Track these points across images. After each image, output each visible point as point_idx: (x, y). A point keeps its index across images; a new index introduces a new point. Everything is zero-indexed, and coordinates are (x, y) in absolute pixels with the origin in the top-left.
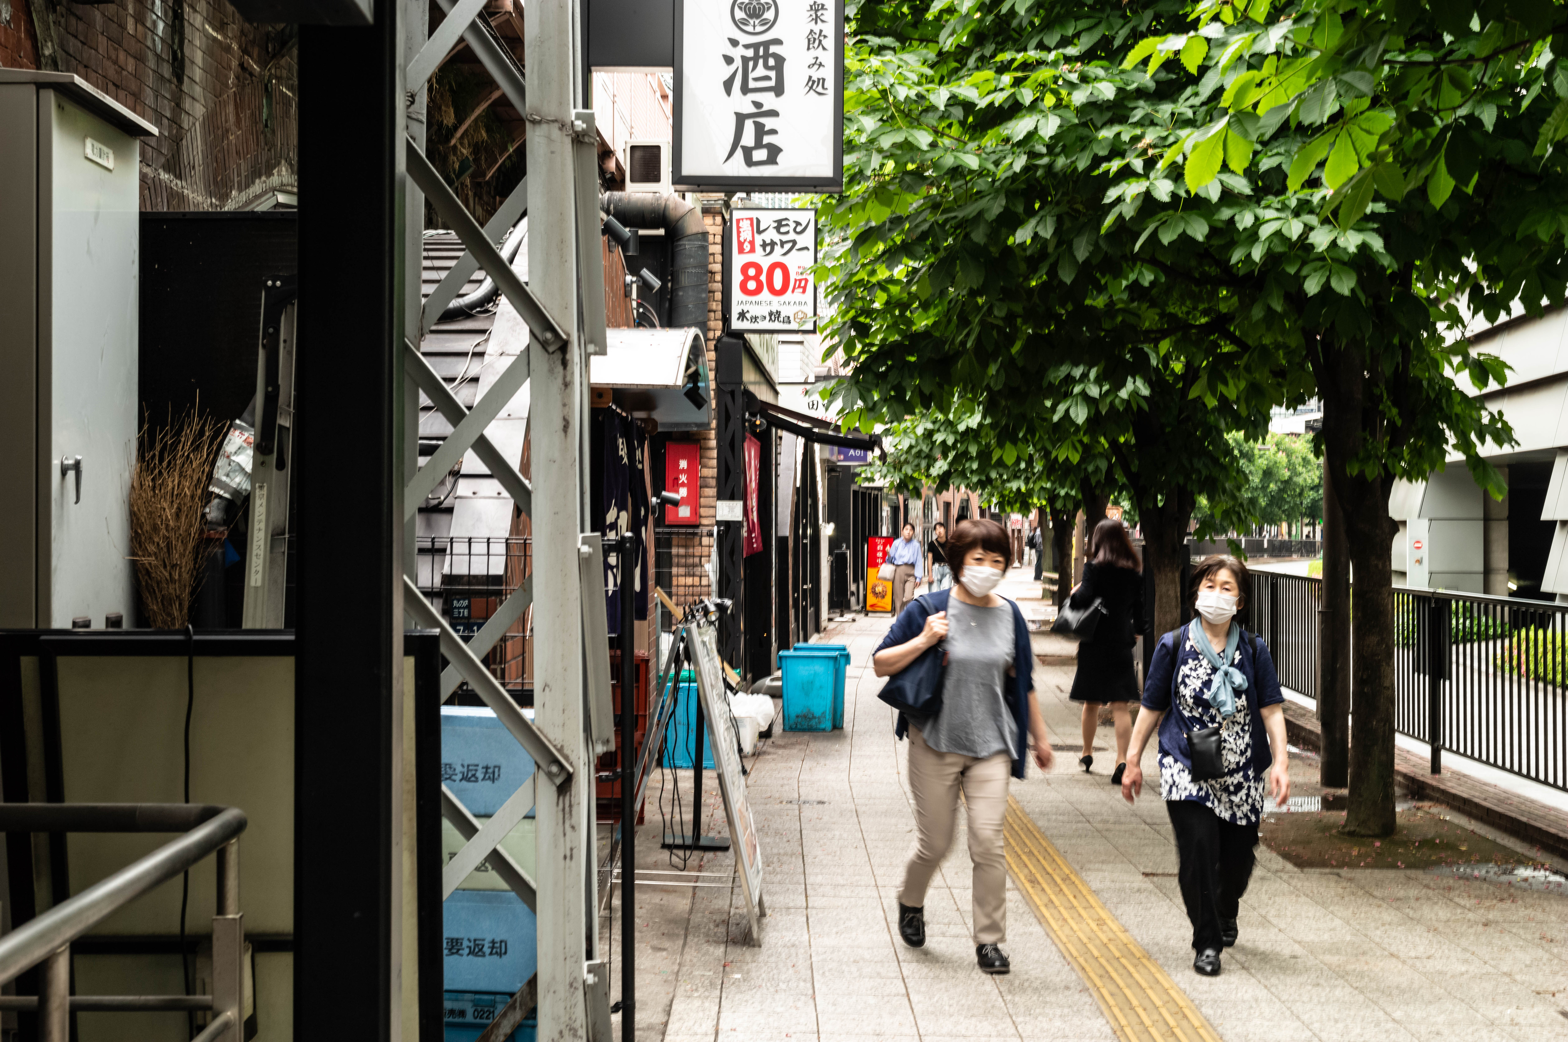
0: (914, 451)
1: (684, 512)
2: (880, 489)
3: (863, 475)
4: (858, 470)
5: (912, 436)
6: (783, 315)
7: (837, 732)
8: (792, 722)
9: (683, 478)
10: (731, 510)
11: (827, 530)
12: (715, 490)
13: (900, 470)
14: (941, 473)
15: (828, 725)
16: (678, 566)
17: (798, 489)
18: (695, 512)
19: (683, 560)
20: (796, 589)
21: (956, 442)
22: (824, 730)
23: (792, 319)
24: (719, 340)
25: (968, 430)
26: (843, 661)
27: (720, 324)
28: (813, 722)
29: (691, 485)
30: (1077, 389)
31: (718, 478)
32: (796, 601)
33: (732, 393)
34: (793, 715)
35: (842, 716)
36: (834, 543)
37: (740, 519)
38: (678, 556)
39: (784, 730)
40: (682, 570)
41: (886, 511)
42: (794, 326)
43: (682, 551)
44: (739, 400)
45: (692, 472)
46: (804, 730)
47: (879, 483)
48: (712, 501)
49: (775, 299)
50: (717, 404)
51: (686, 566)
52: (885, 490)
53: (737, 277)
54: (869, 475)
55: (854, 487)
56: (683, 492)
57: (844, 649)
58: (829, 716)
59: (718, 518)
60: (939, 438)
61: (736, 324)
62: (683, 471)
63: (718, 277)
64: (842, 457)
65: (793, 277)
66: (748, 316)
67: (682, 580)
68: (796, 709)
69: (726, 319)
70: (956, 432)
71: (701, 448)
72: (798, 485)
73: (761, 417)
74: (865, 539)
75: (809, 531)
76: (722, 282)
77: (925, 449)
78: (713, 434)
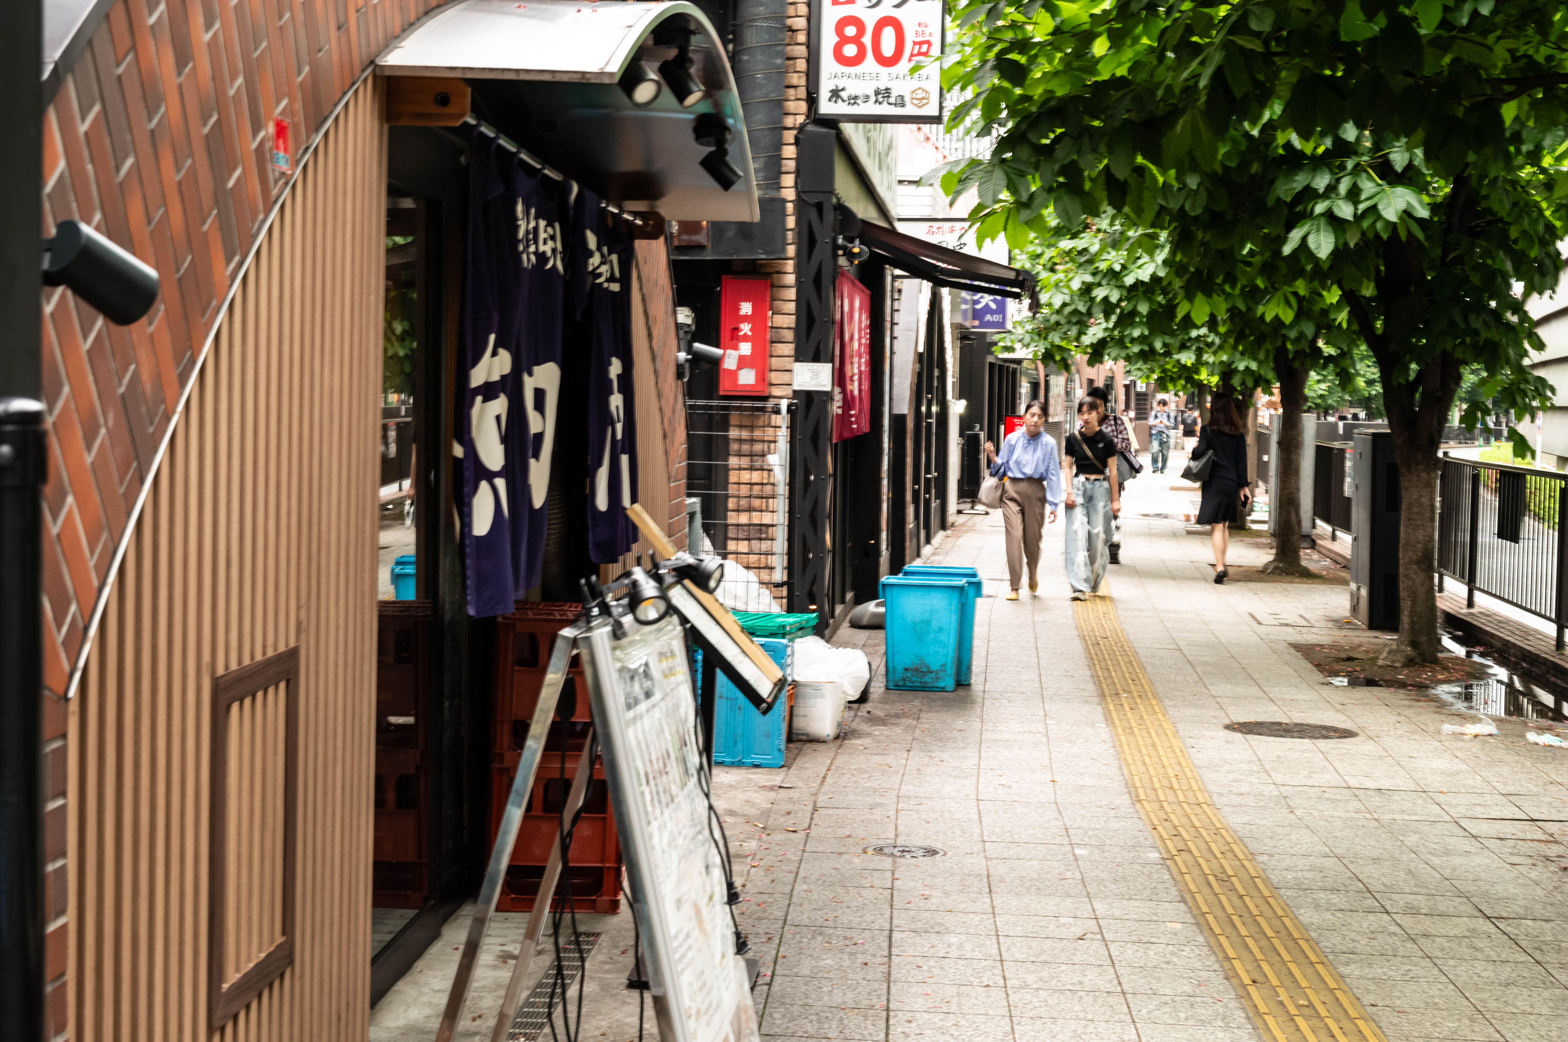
0: (1068, 310)
1: (747, 378)
2: (1019, 362)
3: (1001, 344)
4: (996, 338)
5: (1066, 291)
6: (894, 94)
7: (962, 692)
8: (898, 677)
9: (746, 328)
10: (815, 375)
11: (957, 407)
12: (792, 346)
13: (1046, 339)
14: (1095, 341)
15: (949, 682)
16: (739, 455)
17: (920, 355)
18: (762, 377)
19: (745, 447)
20: (916, 480)
21: (1120, 300)
22: (943, 690)
23: (907, 99)
24: (801, 129)
25: (1138, 283)
26: (971, 591)
27: (803, 106)
28: (928, 679)
29: (755, 339)
30: (1320, 208)
31: (797, 330)
32: (916, 494)
33: (819, 207)
34: (900, 668)
35: (969, 668)
36: (966, 423)
37: (828, 388)
38: (740, 441)
39: (887, 688)
40: (745, 462)
41: (1025, 388)
42: (910, 110)
43: (745, 434)
44: (830, 216)
45: (756, 319)
46: (914, 689)
47: (1020, 353)
48: (787, 363)
49: (884, 71)
50: (798, 222)
51: (751, 455)
52: (1025, 364)
53: (828, 39)
54: (1009, 344)
55: (990, 359)
56: (746, 348)
57: (974, 575)
58: (951, 670)
59: (796, 387)
60: (1099, 293)
61: (826, 107)
62: (746, 319)
63: (802, 38)
64: (977, 323)
65: (910, 38)
66: (844, 95)
67: (746, 476)
68: (903, 660)
69: (812, 100)
70: (1121, 287)
71: (773, 286)
72: (921, 349)
73: (862, 243)
74: (1000, 420)
75: (934, 409)
76: (808, 45)
77: (1082, 308)
78: (790, 266)
